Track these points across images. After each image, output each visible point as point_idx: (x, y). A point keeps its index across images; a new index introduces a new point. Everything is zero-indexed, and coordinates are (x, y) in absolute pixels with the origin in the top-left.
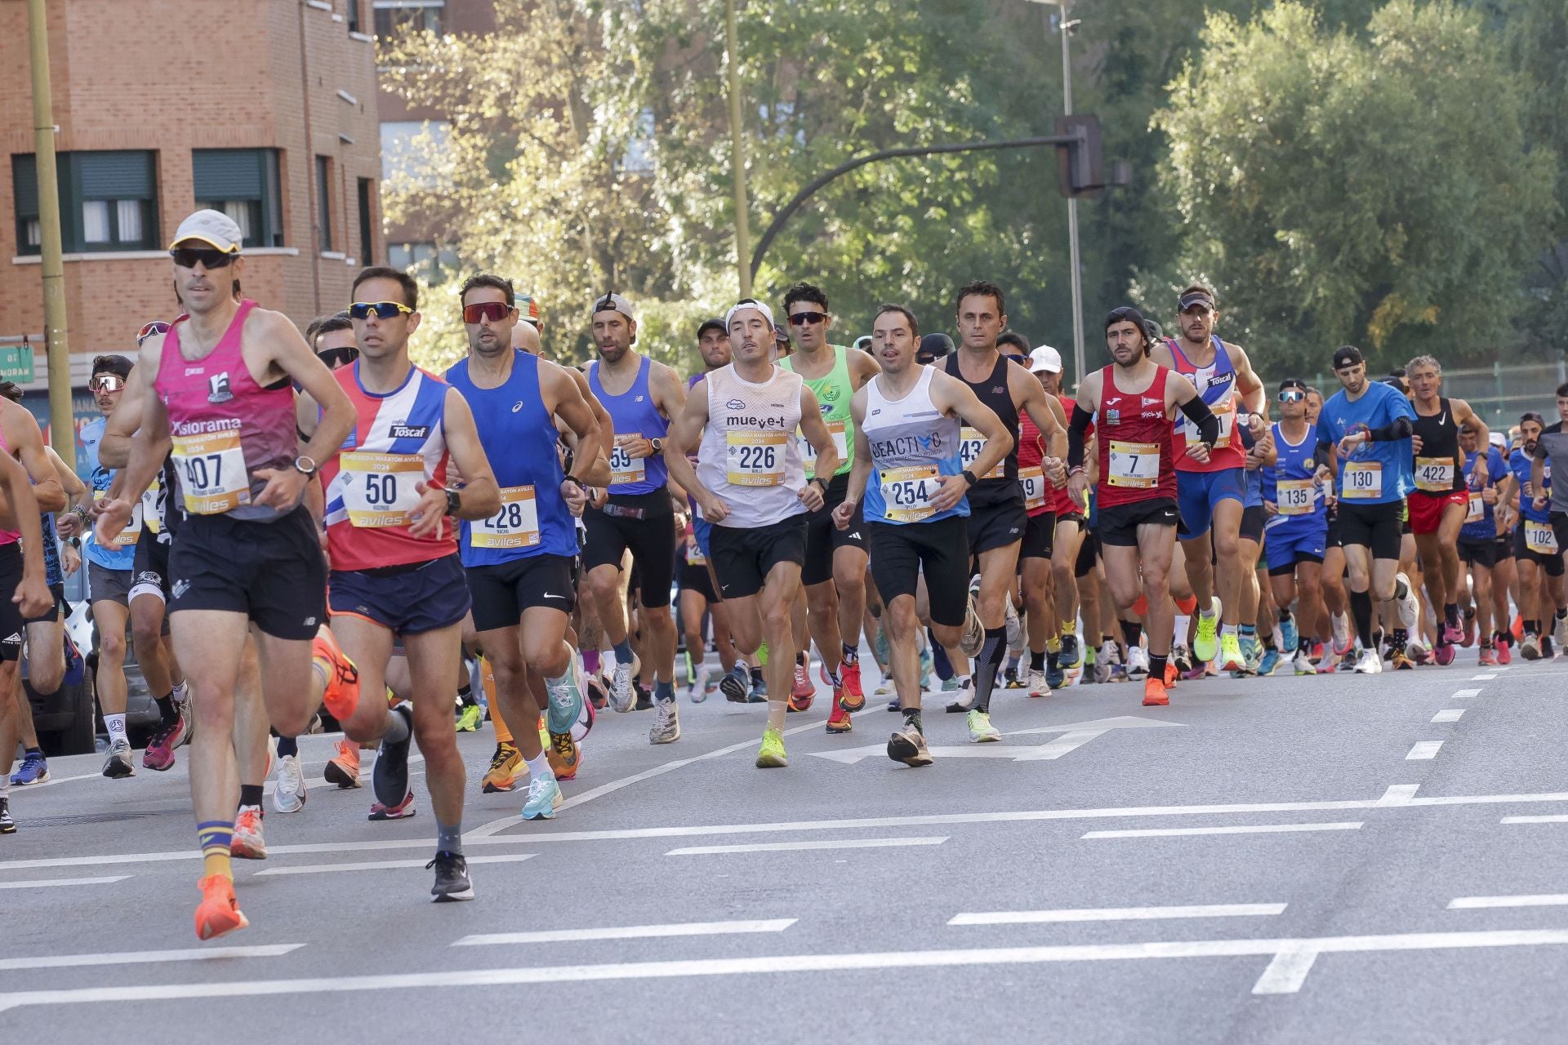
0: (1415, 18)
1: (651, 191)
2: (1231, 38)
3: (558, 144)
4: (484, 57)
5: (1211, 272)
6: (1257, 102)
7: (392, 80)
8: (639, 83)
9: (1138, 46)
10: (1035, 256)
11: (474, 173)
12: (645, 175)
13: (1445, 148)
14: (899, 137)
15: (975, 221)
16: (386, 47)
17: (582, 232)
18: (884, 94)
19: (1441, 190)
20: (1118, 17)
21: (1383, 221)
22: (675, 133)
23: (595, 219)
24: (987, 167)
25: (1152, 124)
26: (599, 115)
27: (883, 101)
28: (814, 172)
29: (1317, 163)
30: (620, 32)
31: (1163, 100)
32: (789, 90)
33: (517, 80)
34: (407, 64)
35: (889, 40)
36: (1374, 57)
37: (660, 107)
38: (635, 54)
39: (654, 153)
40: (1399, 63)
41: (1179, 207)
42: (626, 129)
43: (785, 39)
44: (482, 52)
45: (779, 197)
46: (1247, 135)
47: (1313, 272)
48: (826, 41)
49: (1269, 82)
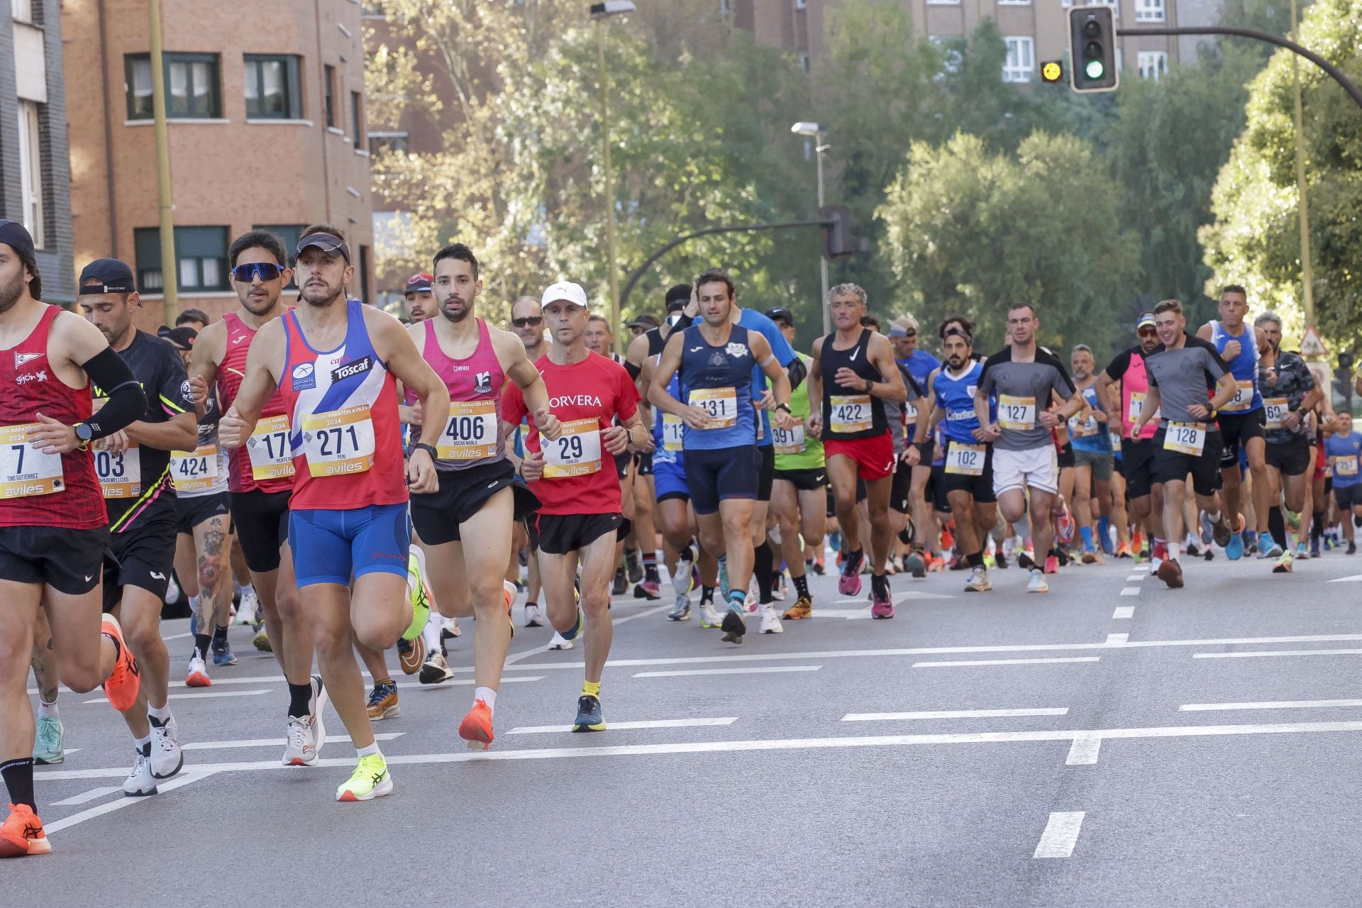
0: (1048, 145)
1: (545, 257)
2: (928, 158)
3: (484, 226)
4: (435, 169)
5: (914, 312)
6: (944, 200)
7: (375, 184)
8: (538, 186)
9: (866, 164)
10: (798, 300)
11: (429, 245)
12: (542, 247)
13: (1069, 230)
14: (707, 222)
15: (759, 277)
16: (373, 162)
17: (500, 284)
18: (699, 194)
19: (1066, 258)
20: (853, 145)
21: (1028, 279)
22: (562, 219)
23: (509, 275)
24: (766, 242)
25: (876, 215)
26: (512, 207)
27: (698, 199)
28: (653, 245)
29: (985, 241)
30: (526, 153)
31: (882, 198)
32: (635, 193)
33: (458, 184)
34: (386, 173)
35: (702, 159)
36: (1022, 171)
37: (551, 202)
38: (535, 166)
39: (548, 232)
40: (1038, 175)
41: (894, 269)
42: (529, 217)
43: (634, 158)
44: (434, 165)
45: (631, 261)
46: (938, 222)
47: (982, 311)
48: (661, 159)
49: (952, 187)
